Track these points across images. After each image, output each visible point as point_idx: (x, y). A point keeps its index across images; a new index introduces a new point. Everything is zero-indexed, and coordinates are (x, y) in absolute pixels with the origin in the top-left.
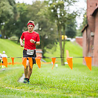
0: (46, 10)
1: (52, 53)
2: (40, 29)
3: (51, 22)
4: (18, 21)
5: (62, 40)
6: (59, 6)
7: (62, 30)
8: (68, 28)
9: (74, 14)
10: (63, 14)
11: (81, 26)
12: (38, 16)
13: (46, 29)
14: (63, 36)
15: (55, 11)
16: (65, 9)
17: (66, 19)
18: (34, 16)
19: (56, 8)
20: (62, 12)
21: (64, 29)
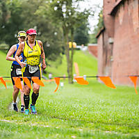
0: (47, 8)
1: (57, 67)
2: (39, 33)
3: (54, 25)
4: (8, 22)
5: (70, 49)
6: (65, 2)
7: (69, 35)
8: (78, 32)
9: (86, 13)
10: (70, 14)
11: (95, 30)
12: (37, 16)
13: (47, 34)
14: (70, 43)
15: (60, 9)
16: (73, 7)
17: (74, 20)
18: (30, 15)
19: (60, 5)
20: (69, 11)
21: (72, 33)
